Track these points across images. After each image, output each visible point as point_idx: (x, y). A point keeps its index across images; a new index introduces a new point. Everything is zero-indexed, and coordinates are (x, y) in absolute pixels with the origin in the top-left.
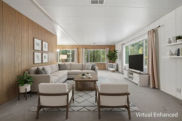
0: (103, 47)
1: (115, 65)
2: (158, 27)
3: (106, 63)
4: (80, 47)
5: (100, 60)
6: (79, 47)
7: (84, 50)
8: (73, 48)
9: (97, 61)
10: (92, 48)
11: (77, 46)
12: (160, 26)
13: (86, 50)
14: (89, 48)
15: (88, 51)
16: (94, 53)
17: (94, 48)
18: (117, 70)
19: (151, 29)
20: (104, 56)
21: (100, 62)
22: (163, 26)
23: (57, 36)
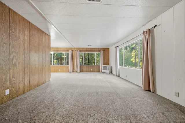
0: (98, 50)
1: (109, 67)
2: (154, 27)
3: (100, 65)
4: (75, 49)
5: (95, 62)
6: (73, 50)
7: (79, 52)
8: (67, 51)
9: (92, 63)
10: (86, 51)
11: (71, 48)
12: (156, 26)
13: (80, 52)
14: (84, 51)
15: (83, 53)
16: (89, 56)
17: (89, 51)
18: (111, 73)
19: (147, 29)
20: (98, 59)
21: (94, 64)
22: (160, 25)
23: (51, 36)
